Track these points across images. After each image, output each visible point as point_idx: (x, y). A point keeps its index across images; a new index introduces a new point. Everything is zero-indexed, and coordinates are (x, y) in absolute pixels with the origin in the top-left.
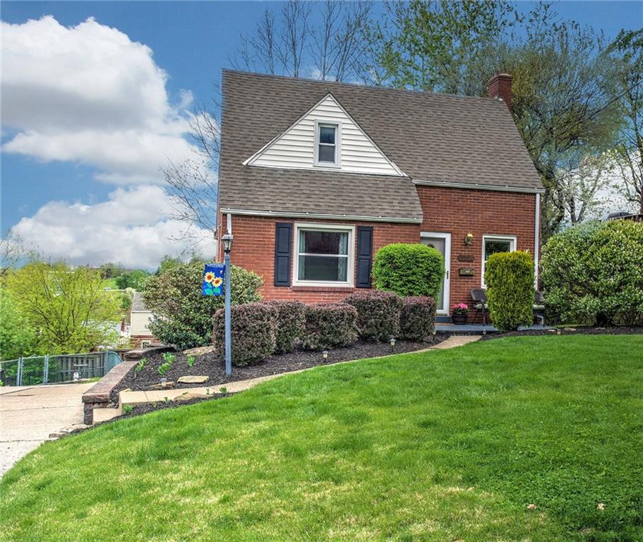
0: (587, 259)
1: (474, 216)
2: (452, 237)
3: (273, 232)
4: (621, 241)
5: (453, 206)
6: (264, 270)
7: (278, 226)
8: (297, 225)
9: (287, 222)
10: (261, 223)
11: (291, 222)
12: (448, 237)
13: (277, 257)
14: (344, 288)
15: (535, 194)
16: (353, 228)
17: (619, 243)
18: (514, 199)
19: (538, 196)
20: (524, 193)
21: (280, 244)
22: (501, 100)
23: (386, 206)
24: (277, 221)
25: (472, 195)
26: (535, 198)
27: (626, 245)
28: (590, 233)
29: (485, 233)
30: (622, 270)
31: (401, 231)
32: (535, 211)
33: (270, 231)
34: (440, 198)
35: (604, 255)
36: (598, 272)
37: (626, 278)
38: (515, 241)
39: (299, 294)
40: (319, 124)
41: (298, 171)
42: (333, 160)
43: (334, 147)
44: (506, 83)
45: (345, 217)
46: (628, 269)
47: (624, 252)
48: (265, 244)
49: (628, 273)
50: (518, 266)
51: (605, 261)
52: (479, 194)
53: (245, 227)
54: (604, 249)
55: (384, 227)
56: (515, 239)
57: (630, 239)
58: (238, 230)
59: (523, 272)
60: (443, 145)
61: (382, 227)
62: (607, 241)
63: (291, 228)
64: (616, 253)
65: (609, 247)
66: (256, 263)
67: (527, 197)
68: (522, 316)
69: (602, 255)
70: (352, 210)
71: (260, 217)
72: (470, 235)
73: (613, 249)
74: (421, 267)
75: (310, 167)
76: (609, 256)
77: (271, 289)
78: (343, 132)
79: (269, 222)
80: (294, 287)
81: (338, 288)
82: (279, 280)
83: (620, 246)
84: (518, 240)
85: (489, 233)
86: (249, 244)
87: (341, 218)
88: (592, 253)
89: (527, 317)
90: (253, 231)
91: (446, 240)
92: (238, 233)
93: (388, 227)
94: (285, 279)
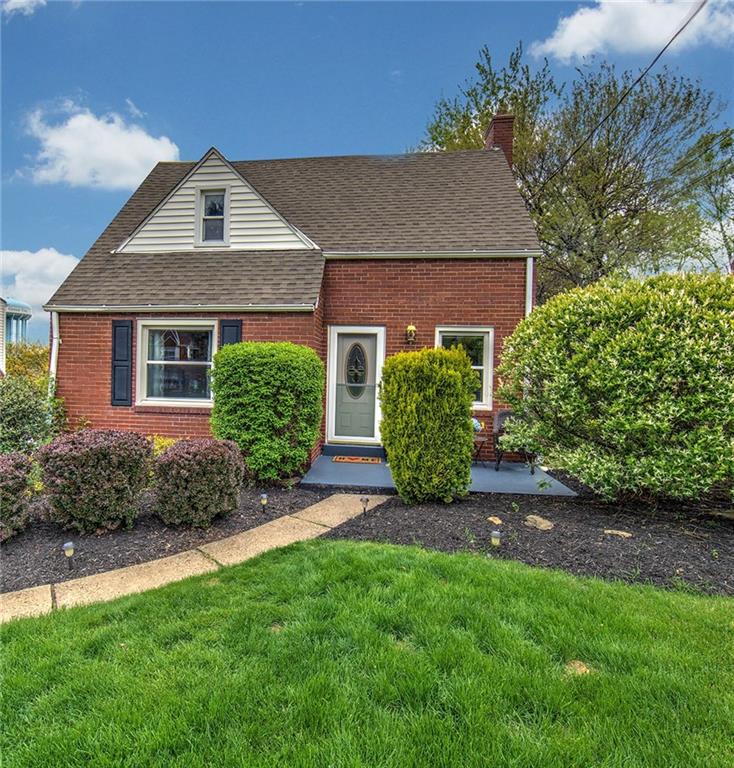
0: (583, 362)
1: (421, 299)
2: (387, 331)
3: (109, 334)
4: (682, 315)
5: (389, 287)
6: (100, 384)
7: (115, 325)
8: (141, 323)
9: (126, 319)
10: (95, 323)
11: (131, 318)
12: (380, 332)
13: (114, 367)
14: (201, 409)
15: (524, 259)
16: (214, 323)
17: (674, 320)
18: (488, 269)
19: (530, 262)
20: (506, 259)
21: (117, 349)
22: (497, 149)
23: (267, 289)
24: (115, 318)
25: (418, 267)
26: (525, 265)
27: (695, 324)
28: (597, 303)
29: (440, 323)
30: (683, 390)
31: (282, 324)
32: (525, 286)
33: (105, 333)
34: (368, 276)
35: (627, 351)
36: (609, 395)
37: (697, 410)
38: (492, 334)
39: (144, 416)
40: (202, 191)
41: (172, 255)
42: (221, 238)
43: (222, 220)
44: (504, 125)
45: (200, 307)
46: (704, 388)
47: (690, 342)
48: (100, 350)
49: (701, 397)
50: (429, 379)
51: (630, 367)
52: (429, 266)
53: (76, 328)
54: (631, 335)
55: (259, 320)
56: (491, 331)
57: (710, 307)
58: (69, 332)
59: (438, 392)
60: (390, 208)
61: (254, 320)
62: (639, 317)
63: (132, 326)
64: (664, 345)
65: (644, 330)
66: (90, 376)
67: (511, 265)
68: (436, 480)
69: (623, 352)
70: (214, 299)
71: (94, 314)
72: (411, 328)
73: (655, 334)
74: (256, 382)
75: (190, 248)
76: (642, 353)
77: (109, 409)
78: (233, 198)
79: (105, 320)
80: (136, 407)
81: (194, 409)
82: (117, 397)
83: (677, 327)
84: (495, 332)
85: (446, 323)
86: (81, 350)
87: (196, 310)
88: (596, 346)
89: (449, 480)
90: (86, 333)
91: (378, 336)
92: (69, 337)
93: (264, 320)
94: (124, 395)
